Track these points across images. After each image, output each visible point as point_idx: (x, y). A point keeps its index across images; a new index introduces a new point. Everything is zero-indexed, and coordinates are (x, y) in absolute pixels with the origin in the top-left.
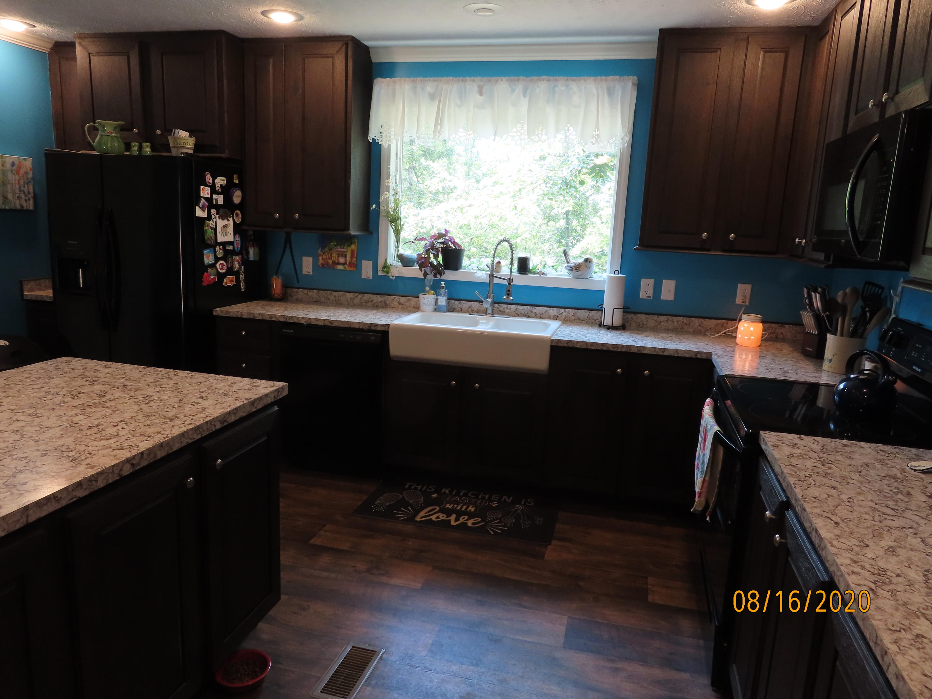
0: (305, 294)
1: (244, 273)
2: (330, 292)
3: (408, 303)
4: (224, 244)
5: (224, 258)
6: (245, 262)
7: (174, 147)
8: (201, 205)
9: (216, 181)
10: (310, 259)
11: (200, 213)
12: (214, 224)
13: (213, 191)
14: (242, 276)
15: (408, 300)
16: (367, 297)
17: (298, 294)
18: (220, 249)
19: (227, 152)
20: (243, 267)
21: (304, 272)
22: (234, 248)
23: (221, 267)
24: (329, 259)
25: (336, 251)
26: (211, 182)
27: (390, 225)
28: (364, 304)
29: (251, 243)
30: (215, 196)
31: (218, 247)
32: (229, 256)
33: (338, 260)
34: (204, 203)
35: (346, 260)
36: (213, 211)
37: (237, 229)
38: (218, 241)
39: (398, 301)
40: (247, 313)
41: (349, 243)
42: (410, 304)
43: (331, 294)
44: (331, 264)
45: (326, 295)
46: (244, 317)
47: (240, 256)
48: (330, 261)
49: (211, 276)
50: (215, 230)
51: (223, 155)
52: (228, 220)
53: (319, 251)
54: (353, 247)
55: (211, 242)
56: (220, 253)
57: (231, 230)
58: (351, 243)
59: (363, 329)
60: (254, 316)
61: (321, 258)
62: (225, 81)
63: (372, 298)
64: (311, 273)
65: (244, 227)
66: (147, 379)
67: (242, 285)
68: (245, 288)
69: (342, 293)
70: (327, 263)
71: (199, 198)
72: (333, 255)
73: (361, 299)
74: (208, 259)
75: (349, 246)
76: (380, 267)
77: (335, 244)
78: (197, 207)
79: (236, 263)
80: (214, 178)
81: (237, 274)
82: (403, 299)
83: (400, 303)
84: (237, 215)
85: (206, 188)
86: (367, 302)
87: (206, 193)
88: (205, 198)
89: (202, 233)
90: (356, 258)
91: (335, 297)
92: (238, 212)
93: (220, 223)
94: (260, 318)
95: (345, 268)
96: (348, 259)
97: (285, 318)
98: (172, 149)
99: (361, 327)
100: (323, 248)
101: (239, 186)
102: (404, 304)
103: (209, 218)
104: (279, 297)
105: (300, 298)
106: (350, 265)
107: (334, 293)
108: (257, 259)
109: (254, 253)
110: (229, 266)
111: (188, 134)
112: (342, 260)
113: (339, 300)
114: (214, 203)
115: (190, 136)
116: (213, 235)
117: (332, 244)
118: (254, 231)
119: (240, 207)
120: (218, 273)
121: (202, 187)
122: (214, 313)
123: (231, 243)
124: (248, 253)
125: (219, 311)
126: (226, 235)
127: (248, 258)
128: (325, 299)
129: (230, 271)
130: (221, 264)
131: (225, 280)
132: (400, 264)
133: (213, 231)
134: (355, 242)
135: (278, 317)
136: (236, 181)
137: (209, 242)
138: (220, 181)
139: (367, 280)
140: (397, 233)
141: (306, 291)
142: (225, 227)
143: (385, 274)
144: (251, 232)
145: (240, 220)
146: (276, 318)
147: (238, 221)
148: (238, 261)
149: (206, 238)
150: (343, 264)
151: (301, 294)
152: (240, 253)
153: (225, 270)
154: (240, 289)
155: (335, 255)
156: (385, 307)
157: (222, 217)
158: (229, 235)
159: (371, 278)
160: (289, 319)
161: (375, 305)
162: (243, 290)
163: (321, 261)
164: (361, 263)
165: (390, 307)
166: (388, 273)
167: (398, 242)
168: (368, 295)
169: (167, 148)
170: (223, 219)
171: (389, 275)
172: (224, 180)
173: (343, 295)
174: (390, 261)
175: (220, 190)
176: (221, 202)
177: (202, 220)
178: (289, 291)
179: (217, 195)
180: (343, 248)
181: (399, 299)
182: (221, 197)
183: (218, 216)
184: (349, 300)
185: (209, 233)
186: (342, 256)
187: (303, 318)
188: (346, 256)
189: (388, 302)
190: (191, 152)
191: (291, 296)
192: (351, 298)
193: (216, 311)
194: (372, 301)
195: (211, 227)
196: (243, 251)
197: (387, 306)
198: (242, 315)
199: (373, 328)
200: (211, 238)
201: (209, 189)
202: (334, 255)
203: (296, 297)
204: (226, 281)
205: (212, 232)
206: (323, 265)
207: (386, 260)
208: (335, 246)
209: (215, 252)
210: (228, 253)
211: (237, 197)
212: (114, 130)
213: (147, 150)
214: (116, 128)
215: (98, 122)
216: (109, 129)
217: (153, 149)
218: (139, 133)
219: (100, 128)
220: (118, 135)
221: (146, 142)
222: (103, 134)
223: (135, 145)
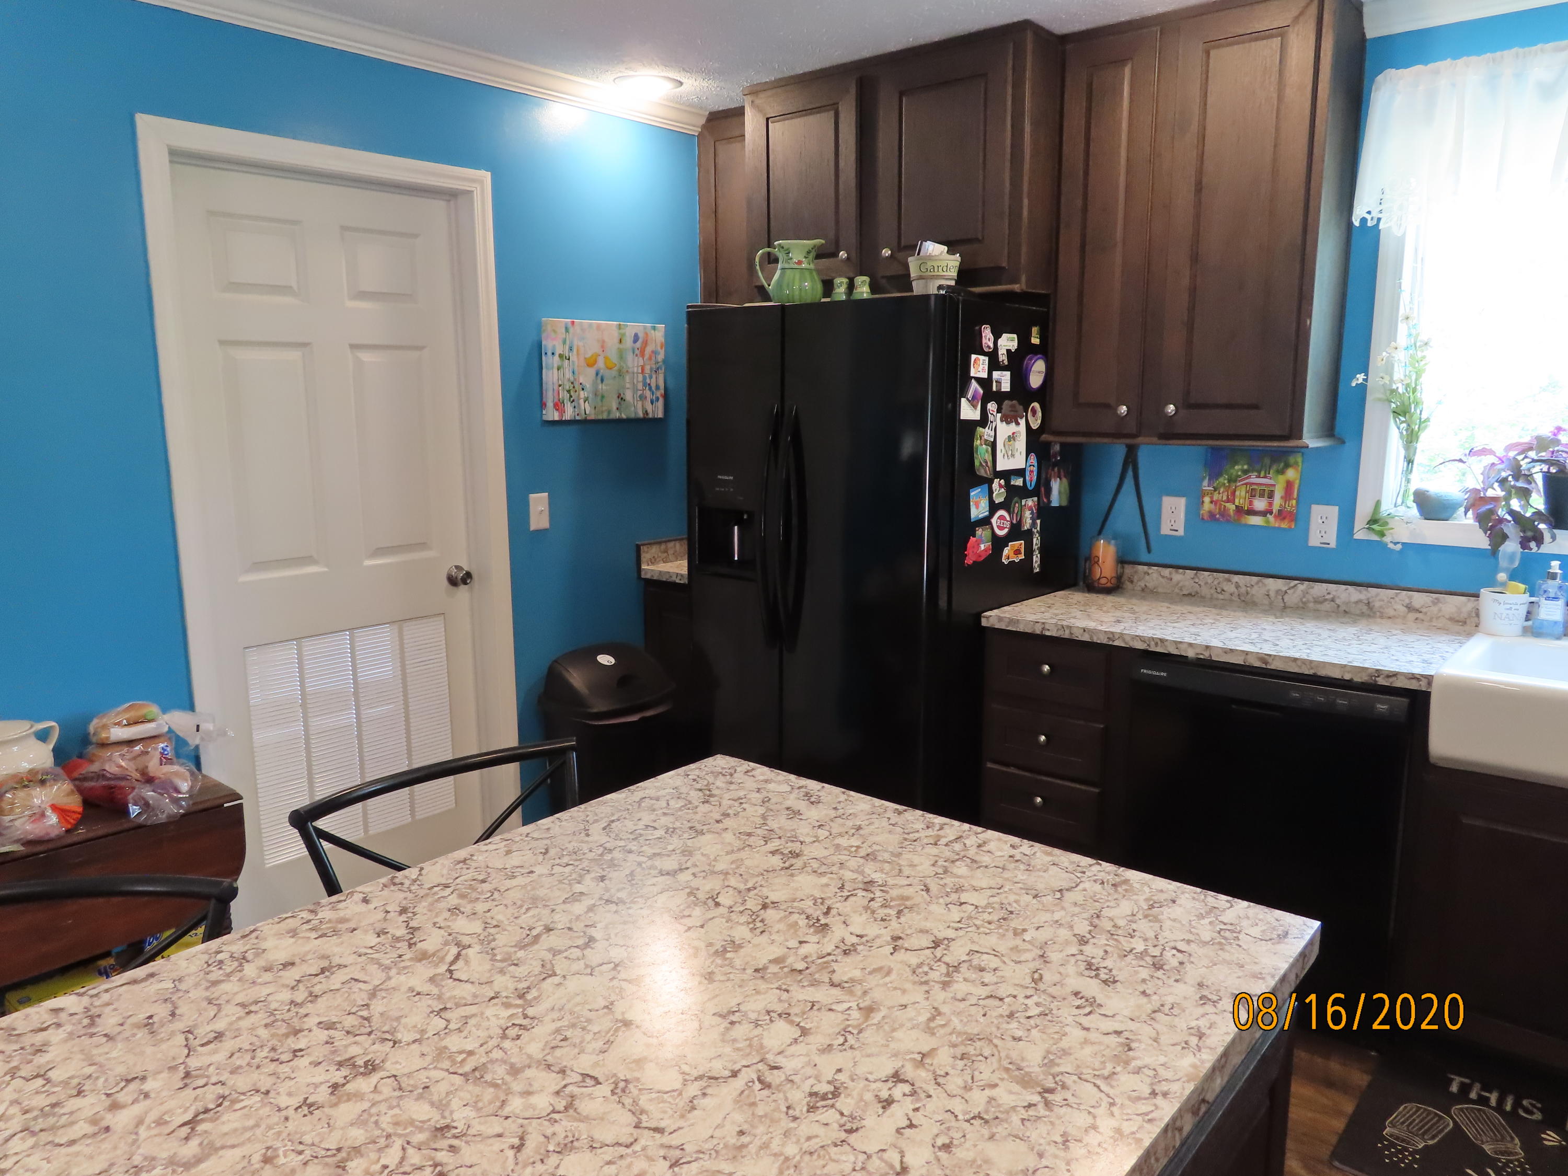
0: (1163, 577)
1: (1041, 533)
2: (1227, 575)
3: (1435, 609)
4: (1006, 475)
5: (1005, 505)
6: (1043, 511)
7: (920, 278)
8: (970, 395)
9: (1000, 342)
10: (1181, 502)
11: (968, 412)
12: (992, 433)
13: (994, 365)
14: (1036, 541)
15: (1436, 602)
16: (1319, 589)
17: (1147, 577)
18: (1001, 486)
19: (1023, 279)
20: (1038, 522)
21: (1165, 530)
22: (1024, 482)
23: (1001, 523)
24: (1228, 501)
25: (1246, 484)
26: (992, 345)
27: (1392, 421)
28: (1311, 605)
29: (1056, 469)
30: (996, 375)
31: (996, 481)
32: (1016, 499)
33: (1251, 503)
34: (976, 391)
35: (1271, 504)
36: (992, 406)
37: (1035, 442)
38: (998, 469)
39: (1407, 601)
40: (1056, 624)
41: (1282, 465)
42: (1440, 610)
43: (1229, 580)
44: (1232, 512)
45: (1216, 583)
46: (1048, 633)
47: (1036, 499)
48: (1231, 507)
49: (981, 544)
50: (993, 445)
51: (1016, 287)
52: (1018, 424)
53: (1205, 483)
54: (1291, 474)
55: (986, 472)
56: (999, 495)
57: (1021, 444)
58: (1287, 466)
59: (1352, 682)
60: (1071, 634)
61: (1207, 499)
62: (1028, 128)
63: (1334, 593)
64: (1181, 532)
65: (1045, 437)
67: (1036, 559)
68: (1042, 565)
69: (1255, 579)
70: (1224, 513)
71: (967, 379)
72: (1237, 493)
73: (1305, 593)
74: (978, 508)
75: (1282, 472)
76: (1360, 522)
77: (1246, 467)
78: (963, 400)
79: (1028, 514)
80: (997, 336)
81: (1027, 536)
82: (1419, 599)
83: (1410, 608)
84: (1034, 412)
85: (982, 358)
86: (1318, 601)
87: (980, 369)
88: (979, 380)
89: (970, 452)
90: (1298, 500)
91: (1237, 586)
92: (1036, 405)
93: (1004, 430)
94: (1086, 638)
95: (1268, 522)
96: (1277, 502)
97: (1144, 642)
98: (914, 284)
99: (1347, 677)
100: (1214, 475)
101: (1043, 350)
102: (1424, 610)
103: (984, 421)
104: (1109, 585)
105: (1150, 585)
106: (1282, 515)
107: (1236, 578)
108: (1065, 503)
109: (1060, 492)
110: (1014, 522)
111: (946, 248)
112: (1260, 504)
113: (1247, 593)
114: (994, 389)
115: (950, 253)
116: (989, 458)
117: (1236, 467)
118: (1063, 445)
119: (1043, 394)
120: (995, 539)
121: (973, 356)
122: (984, 623)
123: (1020, 473)
124: (1049, 491)
125: (994, 618)
126: (1013, 455)
127: (1050, 502)
128: (1213, 591)
129: (1016, 532)
130: (1001, 517)
131: (1006, 551)
132: (1414, 511)
133: (990, 449)
134: (1296, 463)
135: (1128, 639)
136: (1035, 341)
137: (982, 473)
138: (1008, 342)
139: (1322, 551)
140: (1411, 438)
141: (1166, 572)
142: (1012, 438)
143: (1375, 538)
144: (1057, 448)
145: (1039, 421)
146: (1124, 640)
147: (1035, 424)
148: (1030, 509)
149: (977, 463)
150: (1264, 514)
151: (1154, 577)
152: (1035, 493)
153: (1006, 531)
154: (1032, 568)
155: (1243, 493)
156: (1369, 616)
157: (1007, 419)
158: (1017, 454)
159: (1333, 545)
160: (1156, 644)
161: (1343, 608)
162: (1038, 570)
163: (1207, 506)
164: (1309, 512)
165: (1382, 617)
166: (1382, 534)
167: (1409, 460)
168: (1324, 585)
169: (904, 281)
170: (1008, 423)
171: (1387, 539)
172: (1013, 340)
173: (1257, 583)
174: (1387, 507)
175: (1006, 362)
176: (1006, 387)
177: (971, 425)
178: (1128, 569)
179: (999, 372)
180: (1265, 477)
181: (1410, 598)
182: (1008, 374)
183: (999, 415)
184: (1272, 594)
185: (982, 453)
186: (1262, 496)
187: (1191, 645)
188: (1271, 495)
189: (1377, 604)
190: (953, 283)
191: (1132, 582)
192: (1278, 592)
193: (988, 617)
194: (1333, 600)
195: (986, 440)
196: (1041, 489)
197: (1375, 613)
198: (1043, 629)
199: (1381, 681)
200: (986, 462)
201: (987, 359)
202: (1241, 493)
203: (1142, 584)
204: (1009, 554)
205: (987, 451)
206: (1212, 515)
207: (1378, 504)
208: (1245, 472)
209: (991, 492)
210: (1014, 493)
211: (1036, 376)
212: (806, 257)
213: (863, 290)
214: (809, 252)
215: (779, 245)
216: (797, 256)
217: (874, 288)
218: (848, 258)
219: (781, 256)
220: (812, 266)
221: (861, 275)
222: (787, 266)
223: (841, 283)
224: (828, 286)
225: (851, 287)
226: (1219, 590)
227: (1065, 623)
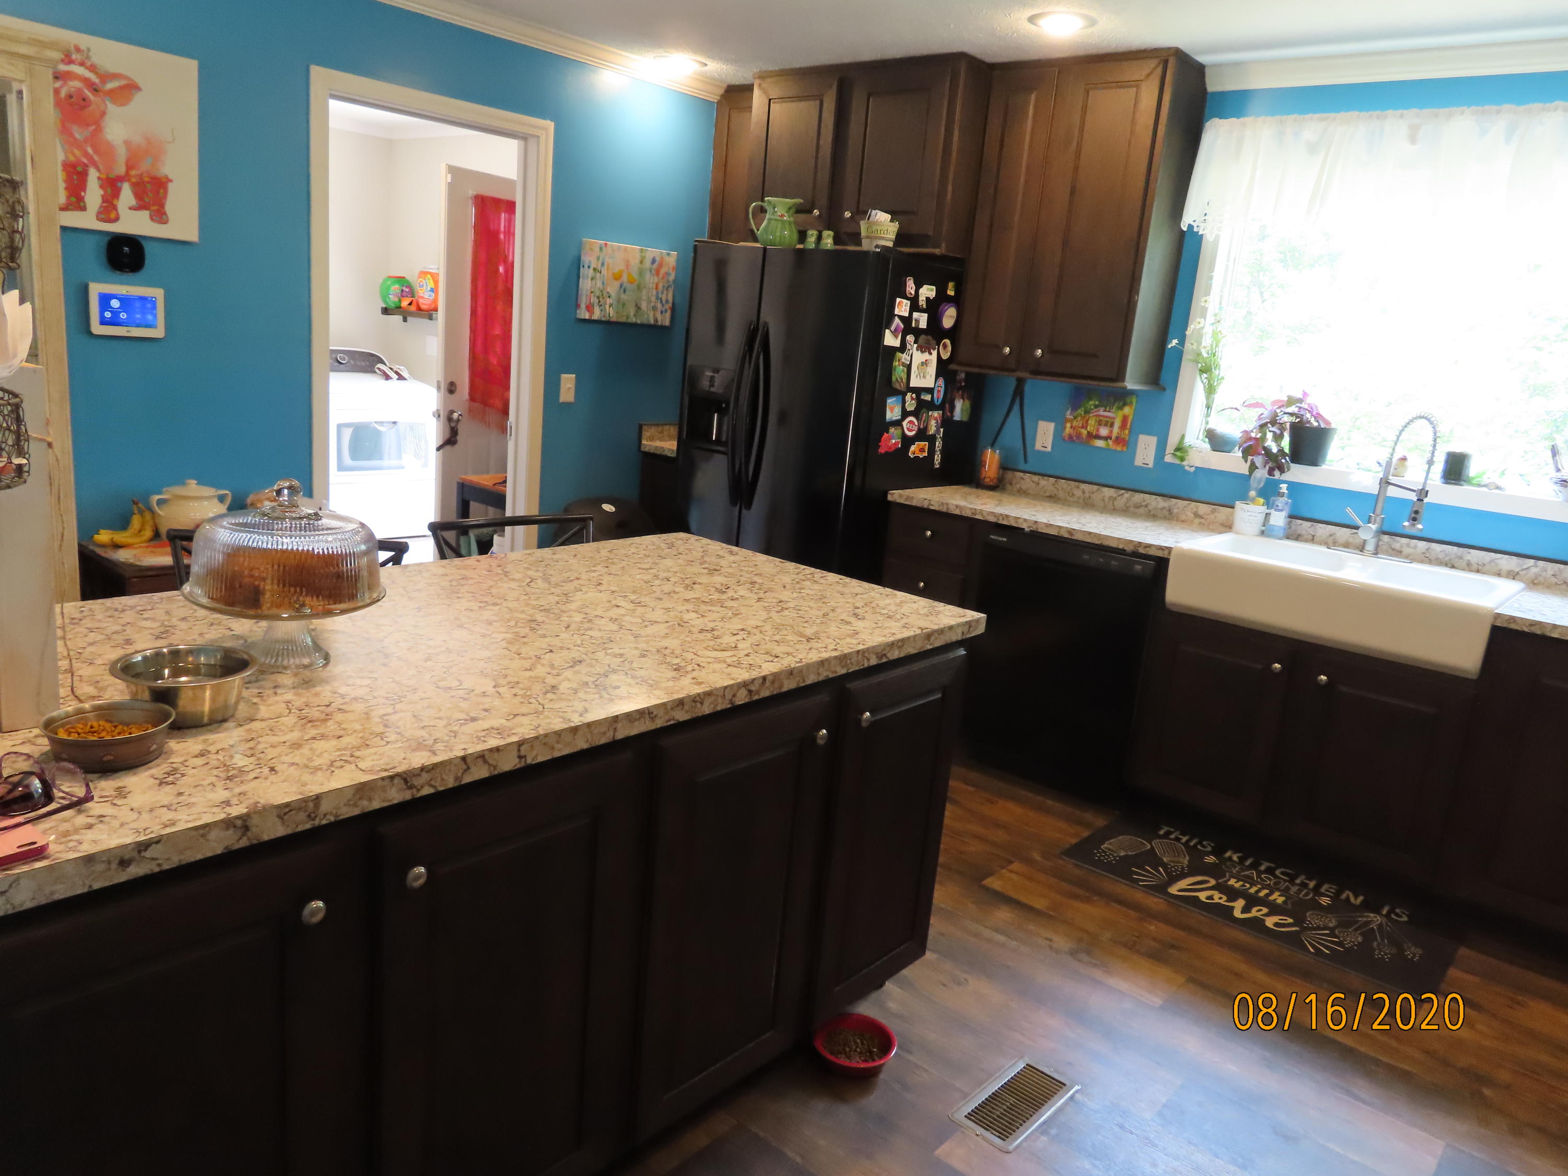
0: (1033, 482)
1: (943, 439)
2: (1077, 483)
3: (1211, 515)
4: (918, 391)
5: (915, 414)
6: (947, 423)
7: (867, 237)
8: (893, 328)
9: (921, 291)
10: (1052, 426)
11: (890, 340)
12: (909, 358)
13: (915, 307)
14: (939, 444)
15: (1213, 511)
16: (1138, 497)
17: (1022, 481)
18: (912, 399)
19: (943, 246)
20: (942, 430)
21: (1038, 446)
22: (932, 397)
23: (910, 426)
24: (1083, 427)
25: (1096, 416)
26: (913, 292)
27: (1198, 377)
28: (1132, 509)
29: (960, 392)
30: (916, 315)
31: (909, 394)
32: (924, 410)
33: (1098, 430)
34: (898, 326)
35: (1111, 432)
36: (910, 338)
37: (943, 368)
38: (911, 385)
39: (1195, 510)
40: (938, 502)
41: (1122, 403)
42: (1215, 517)
43: (1078, 487)
44: (1084, 436)
45: (1069, 488)
46: (932, 508)
47: (941, 412)
48: (1084, 432)
49: (893, 439)
50: (909, 367)
51: (937, 251)
52: (930, 354)
53: (1069, 412)
54: (1127, 410)
55: (900, 386)
56: (911, 405)
57: (932, 369)
58: (1125, 404)
59: (1124, 550)
60: (948, 509)
61: (1068, 425)
62: (956, 133)
63: (1148, 501)
64: (1049, 449)
65: (953, 367)
66: (783, 578)
67: (937, 458)
68: (941, 463)
69: (1096, 487)
70: (1079, 435)
71: (892, 316)
72: (1089, 422)
73: (1128, 500)
74: (893, 412)
75: (1121, 408)
76: (1170, 449)
77: (1097, 403)
78: (887, 331)
79: (933, 423)
80: (919, 286)
81: (932, 440)
82: (1203, 509)
83: (1196, 515)
84: (945, 346)
85: (905, 301)
86: (1138, 506)
87: (903, 309)
88: (901, 318)
89: (889, 370)
90: (1130, 431)
91: (1084, 492)
92: (948, 341)
93: (918, 357)
94: (957, 512)
95: (1108, 445)
96: (1116, 430)
97: (996, 517)
98: (863, 241)
99: (1121, 546)
100: (1075, 408)
101: (956, 301)
102: (1205, 517)
103: (903, 348)
104: (991, 483)
105: (1024, 488)
106: (1118, 440)
107: (1083, 486)
108: (965, 419)
109: (962, 410)
110: (922, 427)
111: (890, 217)
112: (1104, 432)
113: (1090, 497)
114: (913, 325)
115: (892, 221)
116: (904, 376)
117: (1091, 403)
118: (967, 374)
119: (952, 333)
120: (904, 437)
121: (898, 300)
122: (890, 498)
123: (930, 391)
124: (952, 408)
125: (897, 496)
126: (924, 377)
127: (952, 416)
128: (1067, 495)
129: (922, 435)
130: (911, 422)
131: (913, 448)
132: (1207, 446)
133: (905, 369)
134: (1131, 403)
135: (985, 514)
136: (951, 293)
137: (897, 386)
138: (928, 292)
139: (1143, 470)
140: (1210, 391)
141: (1036, 478)
142: (925, 363)
143: (1177, 462)
144: (963, 376)
145: (949, 354)
146: (982, 515)
147: (945, 356)
148: (936, 419)
149: (894, 379)
150: (1106, 438)
151: (1027, 481)
152: (941, 407)
153: (914, 433)
154: (933, 464)
155: (1093, 422)
156: (1169, 519)
157: (922, 349)
158: (928, 376)
159: (1151, 465)
160: (1003, 519)
161: (1152, 512)
162: (938, 467)
163: (1068, 430)
164: (1137, 440)
165: (1177, 520)
166: (1182, 459)
167: (1208, 407)
168: (1142, 495)
169: (857, 238)
170: (922, 352)
171: (1185, 463)
172: (932, 290)
173: (1097, 490)
174: (1188, 441)
175: (925, 306)
176: (923, 324)
177: (892, 351)
178: (1009, 475)
179: (918, 314)
180: (1109, 411)
181: (1197, 507)
182: (925, 316)
183: (916, 345)
184: (1106, 499)
185: (899, 372)
186: (1106, 425)
187: (1025, 520)
188: (1112, 425)
189: (1175, 511)
190: (890, 244)
191: (1011, 484)
192: (1110, 497)
193: (892, 494)
194: (1146, 506)
195: (903, 363)
196: (947, 405)
198: (929, 504)
199: (1141, 550)
200: (902, 379)
201: (909, 302)
202: (1092, 422)
203: (1018, 486)
204: (914, 450)
205: (903, 371)
206: (1070, 437)
207: (1183, 437)
208: (1096, 407)
209: (904, 402)
210: (923, 407)
211: (949, 318)
212: (787, 212)
213: (828, 241)
214: (790, 209)
215: (768, 200)
216: (780, 210)
217: (837, 240)
218: (820, 216)
219: (769, 209)
220: (792, 219)
221: (829, 229)
222: (772, 217)
223: (812, 235)
224: (802, 235)
225: (819, 238)
226: (1071, 494)
227: (944, 501)
